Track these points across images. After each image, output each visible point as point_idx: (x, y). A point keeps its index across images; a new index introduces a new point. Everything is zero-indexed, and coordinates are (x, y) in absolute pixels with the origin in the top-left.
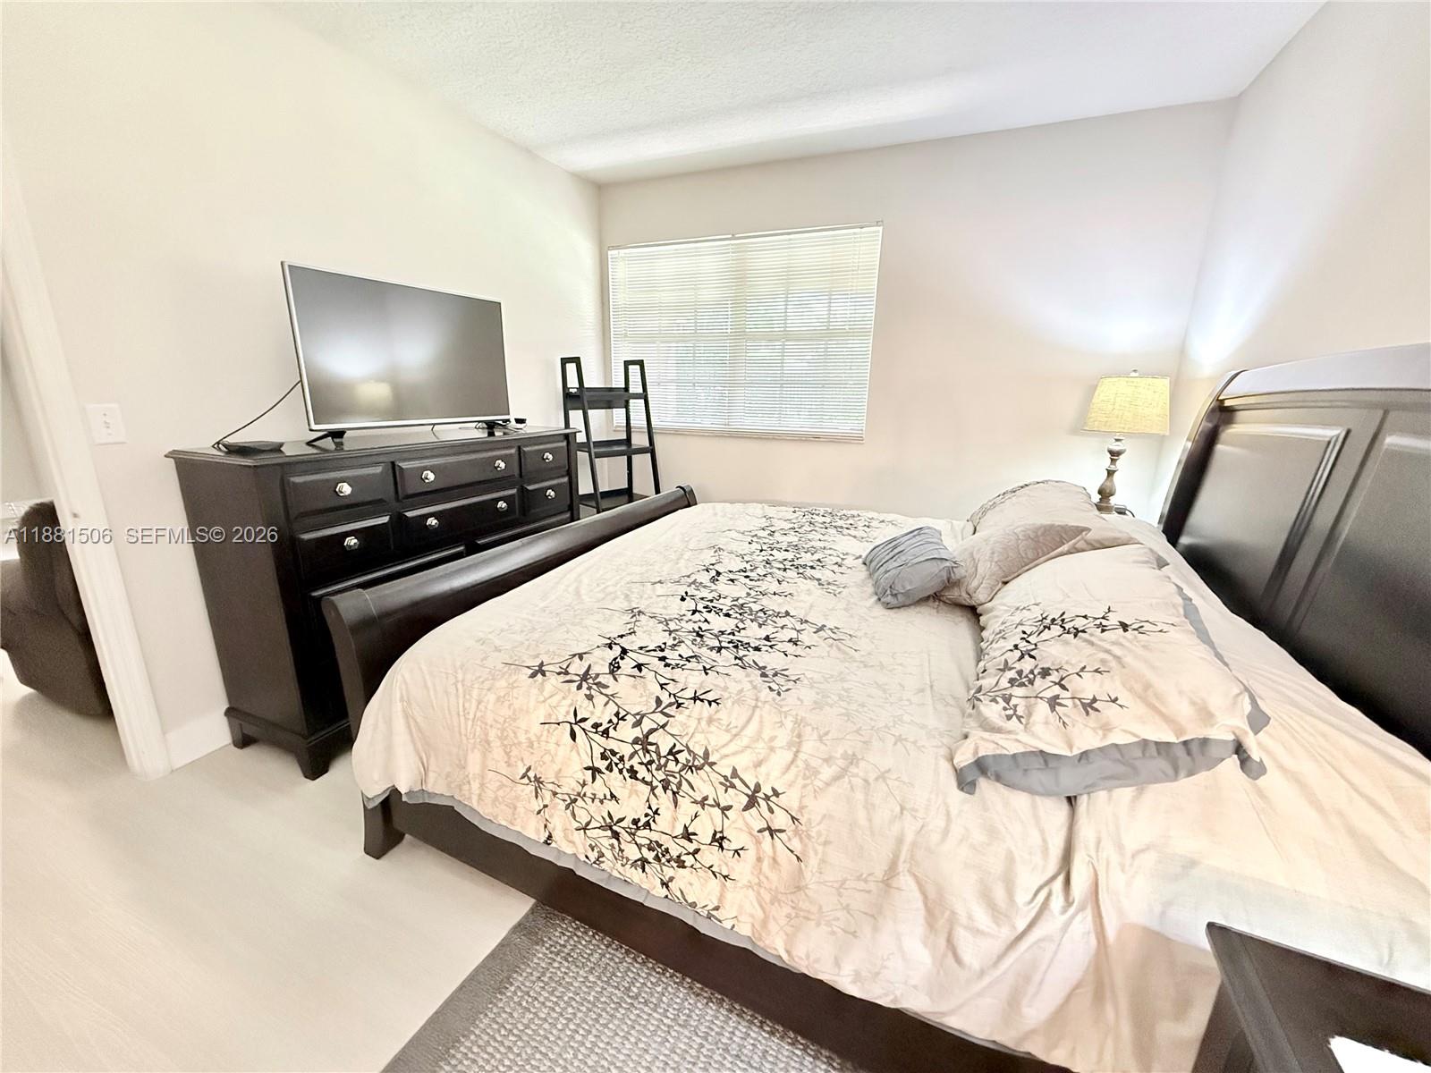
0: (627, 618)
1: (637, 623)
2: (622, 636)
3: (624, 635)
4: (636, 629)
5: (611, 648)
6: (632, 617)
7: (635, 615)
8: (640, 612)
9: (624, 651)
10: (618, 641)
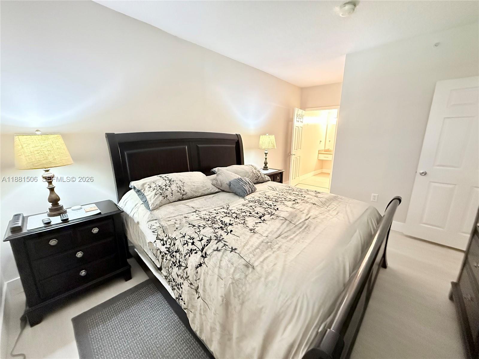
0: (257, 229)
1: (254, 226)
2: (260, 222)
3: (259, 223)
4: (255, 224)
5: (264, 219)
6: (255, 229)
7: (254, 229)
8: (251, 230)
9: (260, 218)
10: (261, 221)
